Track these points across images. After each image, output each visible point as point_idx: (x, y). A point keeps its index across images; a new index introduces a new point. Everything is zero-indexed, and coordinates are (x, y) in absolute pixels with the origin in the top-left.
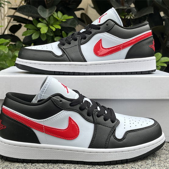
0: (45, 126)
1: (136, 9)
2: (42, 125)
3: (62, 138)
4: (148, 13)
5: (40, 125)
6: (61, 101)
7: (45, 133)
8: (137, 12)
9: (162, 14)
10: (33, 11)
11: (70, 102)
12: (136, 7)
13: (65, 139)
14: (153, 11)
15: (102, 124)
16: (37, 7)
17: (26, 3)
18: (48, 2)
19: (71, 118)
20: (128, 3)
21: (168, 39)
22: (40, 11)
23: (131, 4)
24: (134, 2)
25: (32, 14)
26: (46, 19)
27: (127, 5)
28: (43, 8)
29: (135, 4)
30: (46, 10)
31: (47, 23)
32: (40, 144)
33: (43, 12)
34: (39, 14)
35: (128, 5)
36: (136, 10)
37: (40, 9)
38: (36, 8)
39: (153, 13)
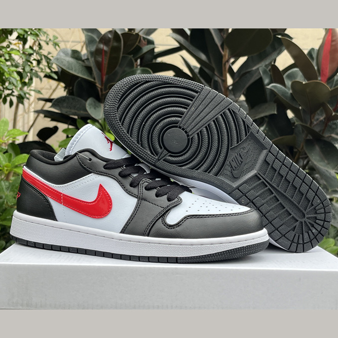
0: (63, 195)
1: (248, 103)
2: (60, 193)
3: (85, 215)
4: (267, 114)
5: (58, 192)
6: (90, 160)
7: (63, 205)
8: (250, 110)
9: (290, 114)
10: (78, 106)
11: (105, 163)
12: (247, 100)
13: (90, 216)
14: (276, 110)
15: (150, 201)
16: (86, 100)
17: (66, 90)
18: (104, 93)
19: (102, 186)
20: (234, 95)
21: (301, 157)
22: (90, 108)
23: (240, 96)
24: (245, 93)
25: (76, 111)
26: (100, 121)
27: (233, 97)
28: (94, 102)
29: (246, 96)
30: (100, 106)
31: (101, 128)
32: (57, 221)
33: (95, 108)
34: (87, 111)
35: (235, 97)
36: (247, 106)
37: (90, 105)
38: (84, 101)
39: (276, 113)
